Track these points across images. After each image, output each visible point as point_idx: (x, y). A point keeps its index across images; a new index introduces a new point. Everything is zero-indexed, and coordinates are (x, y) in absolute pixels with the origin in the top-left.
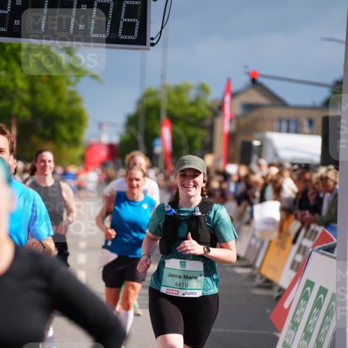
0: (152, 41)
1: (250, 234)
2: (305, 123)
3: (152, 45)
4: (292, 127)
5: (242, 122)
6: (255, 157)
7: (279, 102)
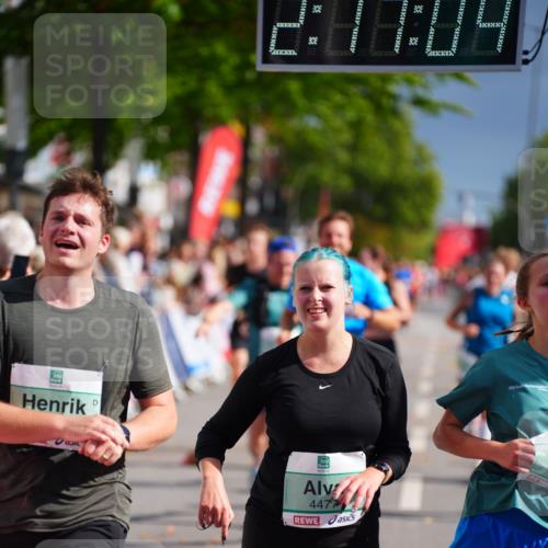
0: (524, 57)
3: (526, 62)
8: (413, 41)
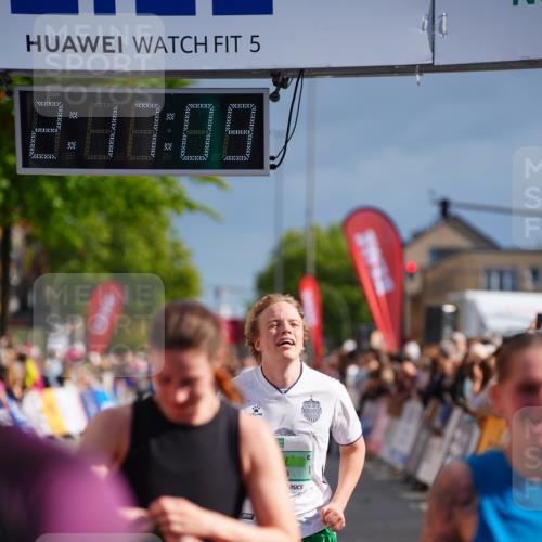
0: (272, 162)
1: (444, 450)
2: (527, 275)
3: (273, 167)
4: (508, 281)
5: (431, 276)
6: (447, 330)
7: (485, 243)
8: (168, 146)
